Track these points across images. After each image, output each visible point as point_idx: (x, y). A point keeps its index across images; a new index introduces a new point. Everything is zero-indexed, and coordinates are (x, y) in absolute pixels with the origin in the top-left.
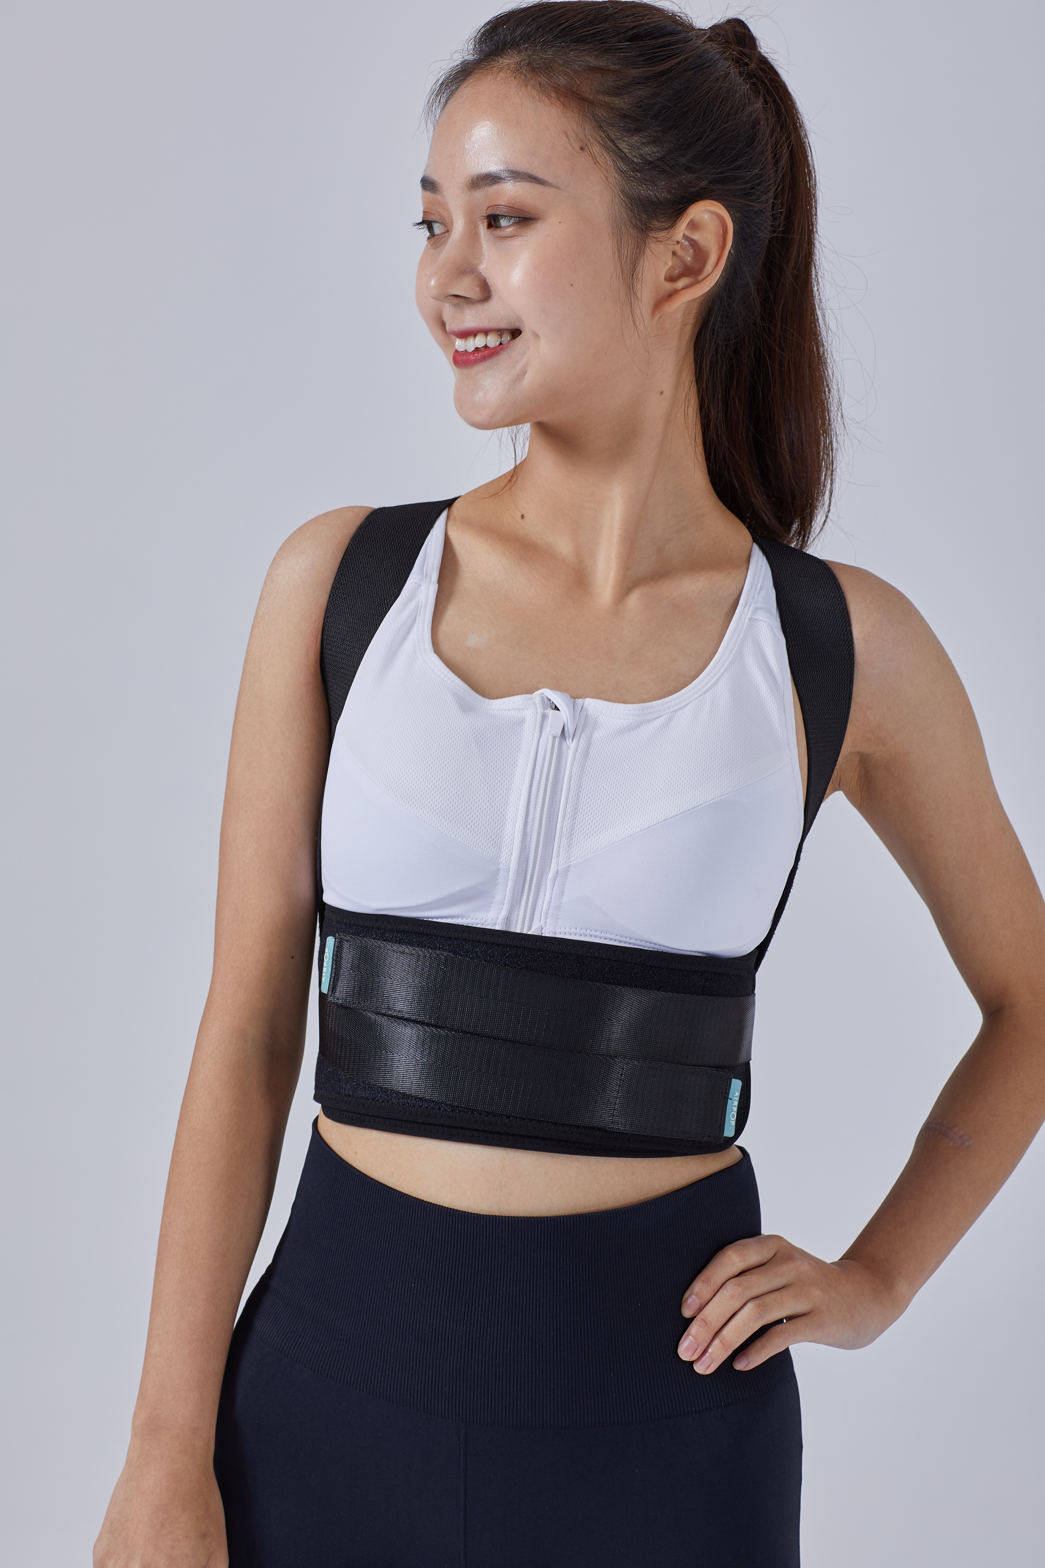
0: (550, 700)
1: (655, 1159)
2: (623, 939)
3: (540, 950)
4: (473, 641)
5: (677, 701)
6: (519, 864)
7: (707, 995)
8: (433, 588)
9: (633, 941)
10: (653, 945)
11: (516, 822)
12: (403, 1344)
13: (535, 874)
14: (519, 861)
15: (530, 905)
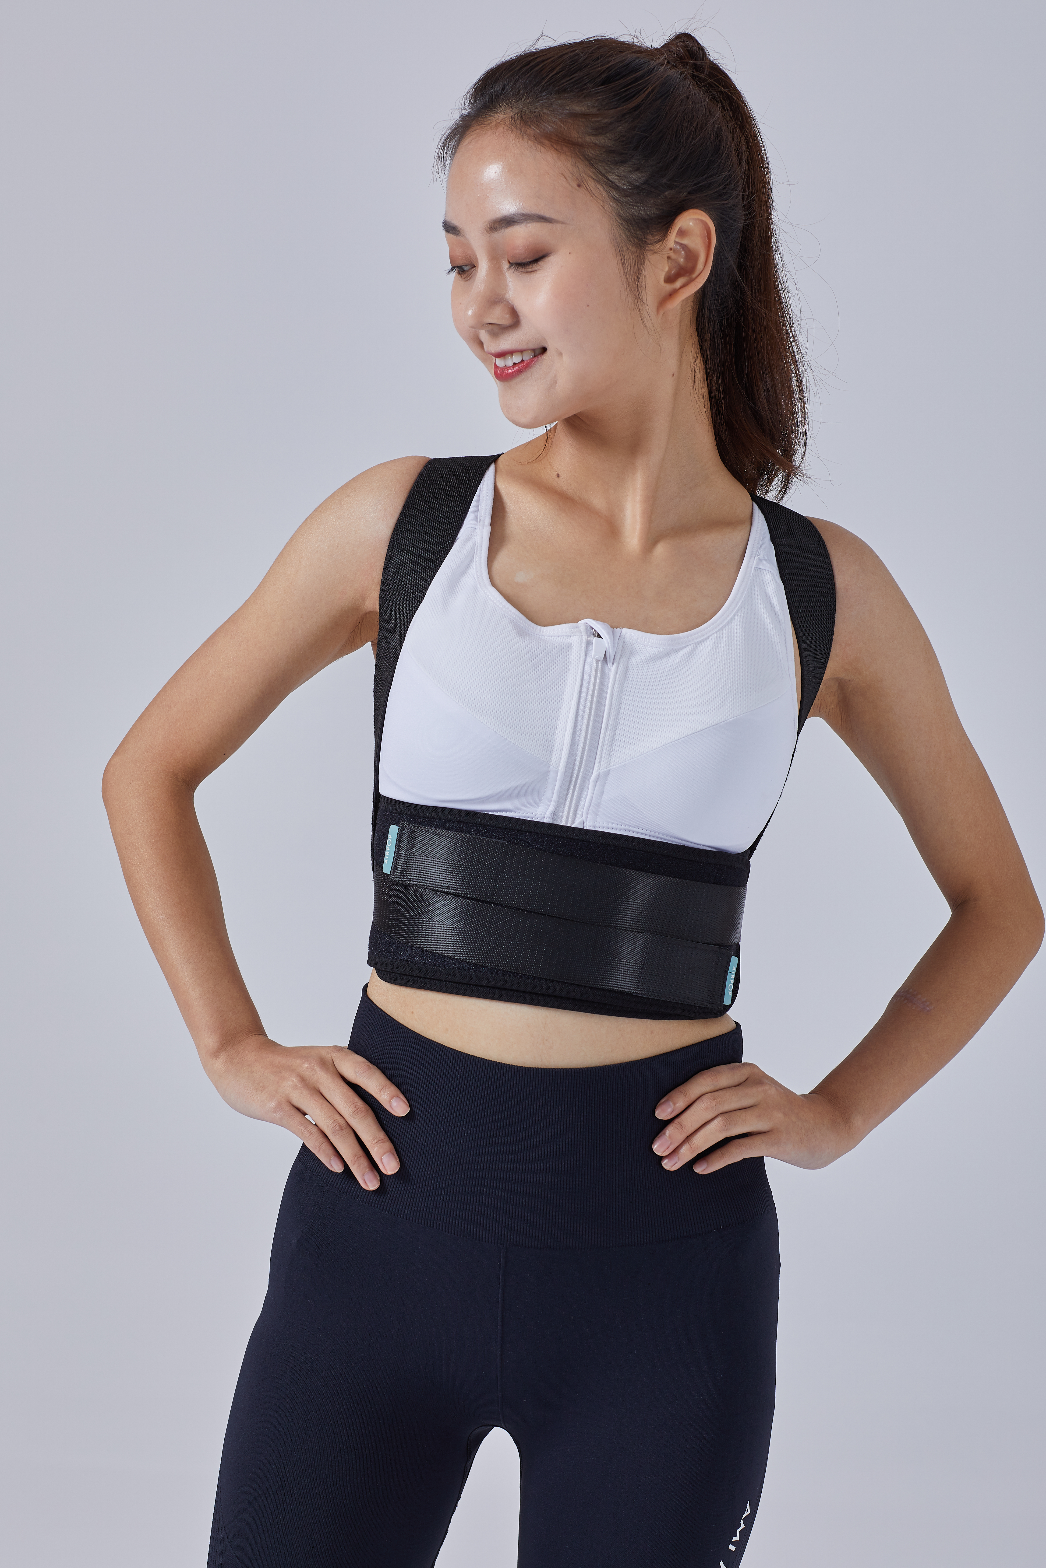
0: (593, 629)
1: (668, 1021)
2: (652, 834)
3: (583, 841)
4: (521, 577)
5: (699, 634)
6: (566, 767)
7: (717, 884)
8: (486, 530)
9: (660, 836)
10: (676, 840)
11: (565, 731)
12: (453, 1180)
13: (580, 776)
14: (567, 764)
15: (574, 802)
